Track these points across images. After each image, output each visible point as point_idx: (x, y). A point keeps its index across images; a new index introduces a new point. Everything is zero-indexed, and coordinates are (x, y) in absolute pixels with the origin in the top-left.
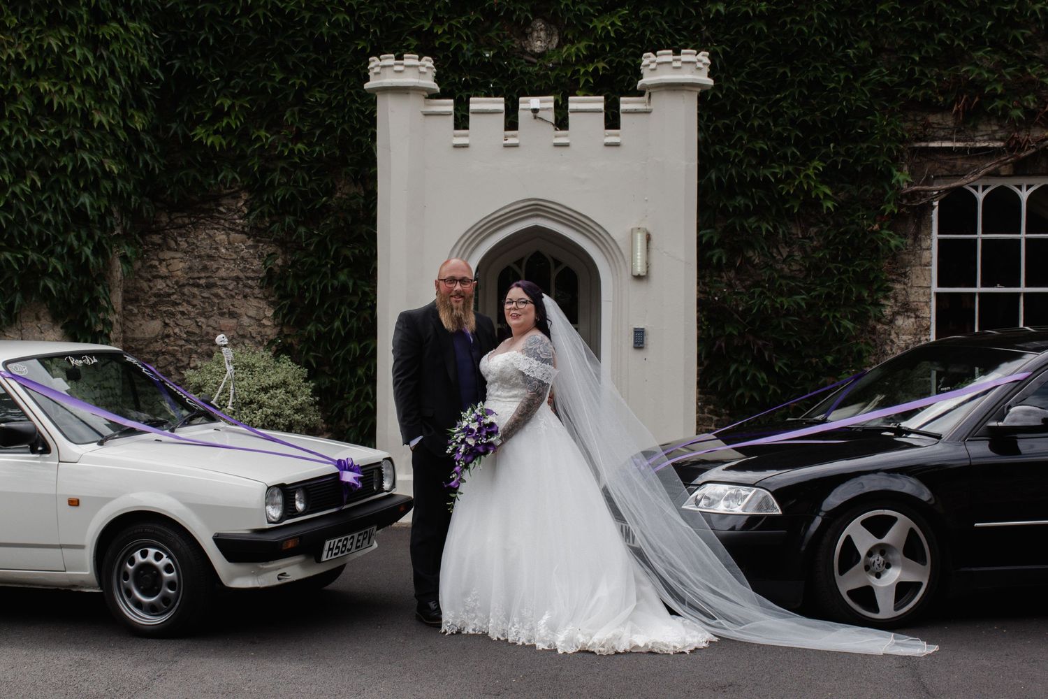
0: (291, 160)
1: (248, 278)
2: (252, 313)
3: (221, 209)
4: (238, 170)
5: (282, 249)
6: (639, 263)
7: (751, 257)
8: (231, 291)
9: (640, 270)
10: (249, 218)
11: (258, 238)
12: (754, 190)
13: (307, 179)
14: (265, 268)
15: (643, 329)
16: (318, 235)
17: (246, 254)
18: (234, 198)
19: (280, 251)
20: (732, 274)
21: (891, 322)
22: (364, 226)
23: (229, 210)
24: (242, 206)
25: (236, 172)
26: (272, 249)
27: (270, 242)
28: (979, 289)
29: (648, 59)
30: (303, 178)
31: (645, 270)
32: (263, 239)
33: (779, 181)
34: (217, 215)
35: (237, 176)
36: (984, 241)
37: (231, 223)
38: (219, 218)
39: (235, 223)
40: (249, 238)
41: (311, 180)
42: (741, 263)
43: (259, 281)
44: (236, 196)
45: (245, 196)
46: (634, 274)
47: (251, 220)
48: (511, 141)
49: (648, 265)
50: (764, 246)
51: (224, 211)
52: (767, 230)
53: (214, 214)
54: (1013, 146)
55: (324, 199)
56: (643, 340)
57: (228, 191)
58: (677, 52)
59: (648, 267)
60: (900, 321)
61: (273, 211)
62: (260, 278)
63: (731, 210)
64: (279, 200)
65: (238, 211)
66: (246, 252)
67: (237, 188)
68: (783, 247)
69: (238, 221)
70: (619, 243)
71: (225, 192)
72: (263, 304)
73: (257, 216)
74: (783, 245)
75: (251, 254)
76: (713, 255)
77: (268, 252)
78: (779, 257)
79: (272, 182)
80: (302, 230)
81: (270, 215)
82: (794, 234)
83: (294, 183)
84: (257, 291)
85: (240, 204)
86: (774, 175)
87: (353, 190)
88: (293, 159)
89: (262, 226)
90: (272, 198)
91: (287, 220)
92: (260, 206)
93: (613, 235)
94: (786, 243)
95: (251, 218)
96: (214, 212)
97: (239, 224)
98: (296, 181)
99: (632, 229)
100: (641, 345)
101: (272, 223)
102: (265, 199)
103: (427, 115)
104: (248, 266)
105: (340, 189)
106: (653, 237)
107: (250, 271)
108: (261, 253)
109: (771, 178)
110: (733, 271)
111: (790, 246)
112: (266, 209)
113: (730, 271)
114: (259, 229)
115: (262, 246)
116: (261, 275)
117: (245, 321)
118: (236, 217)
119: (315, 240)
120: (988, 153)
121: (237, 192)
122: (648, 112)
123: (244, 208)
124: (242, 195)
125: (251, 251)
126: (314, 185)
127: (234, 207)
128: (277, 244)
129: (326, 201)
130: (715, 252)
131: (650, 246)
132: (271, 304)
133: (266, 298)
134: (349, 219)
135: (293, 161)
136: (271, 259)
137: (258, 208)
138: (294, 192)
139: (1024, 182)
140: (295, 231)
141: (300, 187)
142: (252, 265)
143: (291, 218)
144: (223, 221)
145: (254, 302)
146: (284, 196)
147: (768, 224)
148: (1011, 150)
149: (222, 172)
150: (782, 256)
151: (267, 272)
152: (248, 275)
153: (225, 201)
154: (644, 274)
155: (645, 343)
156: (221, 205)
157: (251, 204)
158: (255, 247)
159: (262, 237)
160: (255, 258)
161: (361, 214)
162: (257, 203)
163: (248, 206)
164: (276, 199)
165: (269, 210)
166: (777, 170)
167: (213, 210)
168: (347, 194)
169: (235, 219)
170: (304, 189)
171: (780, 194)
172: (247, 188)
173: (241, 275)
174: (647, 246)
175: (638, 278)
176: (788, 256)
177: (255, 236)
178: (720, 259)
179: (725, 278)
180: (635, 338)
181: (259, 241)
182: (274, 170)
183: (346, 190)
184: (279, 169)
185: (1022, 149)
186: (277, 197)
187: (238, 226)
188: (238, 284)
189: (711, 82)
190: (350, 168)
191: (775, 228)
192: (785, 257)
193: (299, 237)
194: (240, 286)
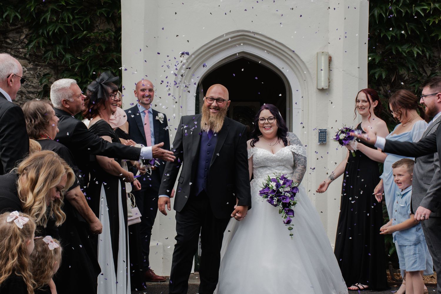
0: (59, 4)
1: (29, 92)
3: (8, 41)
4: (19, 11)
5: (54, 71)
6: (323, 79)
7: (402, 75)
8: (16, 101)
9: (323, 84)
10: (28, 47)
11: (36, 62)
12: (407, 24)
13: (71, 17)
14: (41, 84)
15: (326, 130)
16: (81, 60)
17: (27, 75)
18: (18, 32)
19: (53, 72)
20: (388, 87)
22: (115, 53)
23: (14, 42)
24: (24, 38)
25: (18, 12)
26: (47, 71)
27: (45, 66)
30: (69, 17)
31: (327, 85)
32: (40, 64)
33: (427, 15)
34: (5, 45)
35: (18, 15)
37: (16, 51)
38: (7, 48)
39: (19, 52)
40: (30, 63)
41: (74, 19)
42: (395, 79)
43: (38, 94)
44: (19, 31)
45: (26, 31)
46: (319, 88)
47: (30, 48)
49: (329, 81)
50: (415, 66)
51: (10, 42)
52: (418, 53)
53: (3, 45)
55: (85, 32)
56: (325, 139)
57: (13, 27)
59: (329, 82)
61: (46, 42)
62: (38, 92)
63: (390, 38)
64: (50, 33)
65: (22, 43)
66: (27, 73)
67: (19, 26)
68: (427, 67)
69: (21, 50)
70: (307, 64)
71: (11, 28)
73: (34, 45)
74: (427, 65)
75: (31, 75)
76: (375, 73)
77: (44, 73)
78: (424, 74)
79: (45, 19)
80: (68, 56)
81: (44, 45)
82: (436, 57)
83: (61, 20)
85: (22, 37)
86: (424, 10)
87: (107, 27)
88: (61, 2)
89: (40, 54)
90: (45, 32)
91: (58, 48)
92: (36, 39)
93: (302, 58)
94: (429, 64)
95: (30, 47)
96: (2, 43)
97: (22, 52)
98: (63, 19)
99: (317, 53)
100: (324, 142)
101: (46, 52)
102: (40, 33)
104: (29, 83)
105: (97, 26)
106: (334, 60)
107: (31, 87)
108: (39, 73)
109: (421, 13)
110: (388, 86)
111: (432, 67)
112: (41, 40)
113: (386, 86)
114: (37, 56)
115: (40, 68)
116: (39, 90)
118: (20, 47)
119: (78, 63)
121: (19, 28)
123: (25, 40)
124: (24, 30)
125: (32, 72)
126: (76, 22)
127: (18, 40)
128: (51, 67)
129: (86, 34)
130: (376, 70)
131: (331, 66)
134: (104, 47)
135: (61, 4)
136: (45, 78)
137: (35, 40)
138: (62, 27)
140: (64, 56)
141: (66, 23)
142: (32, 82)
143: (61, 46)
144: (10, 50)
146: (54, 30)
147: (418, 49)
149: (6, 11)
150: (426, 73)
151: (44, 88)
152: (29, 90)
153: (11, 35)
154: (327, 88)
155: (327, 140)
156: (8, 38)
157: (31, 37)
158: (34, 69)
159: (39, 62)
160: (35, 78)
161: (113, 45)
162: (34, 36)
163: (29, 39)
164: (48, 33)
165: (43, 41)
166: (426, 7)
167: (2, 41)
168: (102, 30)
169: (19, 49)
170: (69, 25)
171: (427, 25)
172: (28, 25)
173: (24, 90)
174: (329, 66)
175: (322, 90)
176: (432, 74)
177: (34, 62)
178: (380, 76)
179: (383, 91)
180: (319, 137)
181: (37, 65)
182: (47, 11)
183: (101, 26)
184: (50, 10)
186: (49, 31)
187: (21, 54)
188: (22, 96)
190: (104, 9)
191: (423, 51)
192: (428, 75)
193: (66, 62)
194: (23, 98)
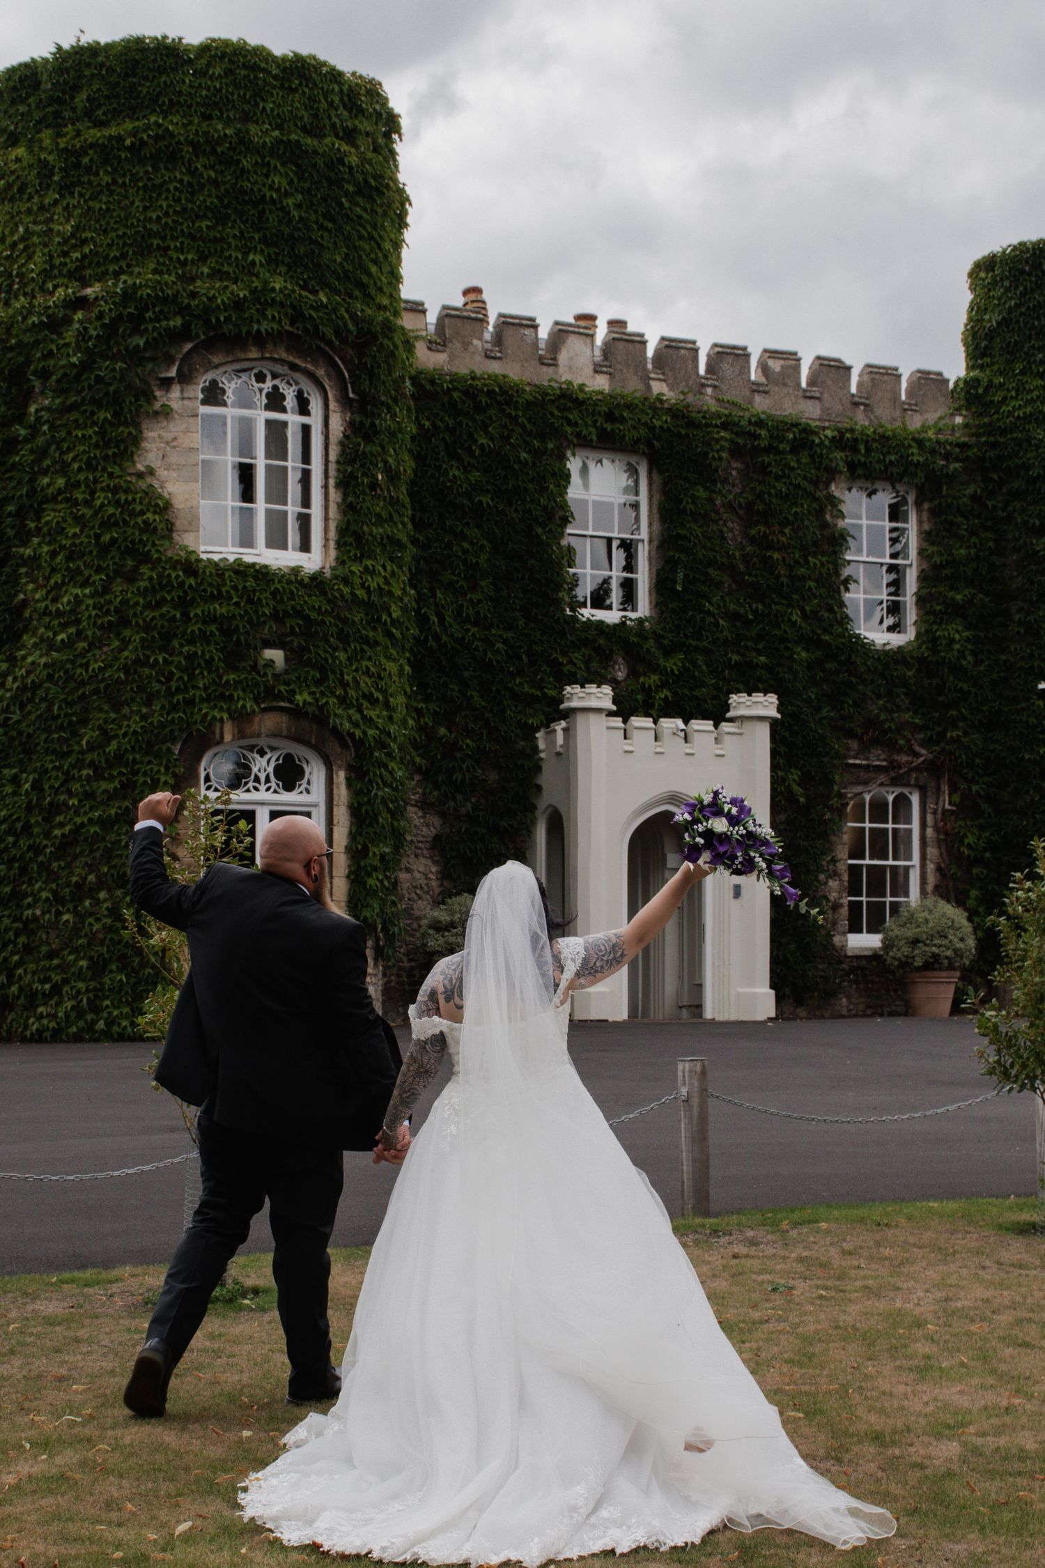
2: (422, 869)
5: (443, 820)
14: (432, 834)
19: (441, 821)
21: (826, 883)
26: (436, 820)
27: (434, 814)
28: (867, 862)
29: (734, 699)
36: (871, 829)
43: (427, 844)
48: (659, 750)
54: (893, 765)
58: (750, 695)
60: (831, 883)
62: (428, 842)
72: (429, 862)
77: (433, 821)
84: (425, 852)
103: (609, 728)
116: (429, 840)
117: (417, 875)
120: (879, 769)
122: (741, 734)
128: (439, 815)
132: (435, 863)
133: (431, 858)
139: (891, 789)
145: (423, 860)
148: (893, 768)
151: (433, 837)
158: (424, 817)
185: (900, 768)
189: (779, 716)
